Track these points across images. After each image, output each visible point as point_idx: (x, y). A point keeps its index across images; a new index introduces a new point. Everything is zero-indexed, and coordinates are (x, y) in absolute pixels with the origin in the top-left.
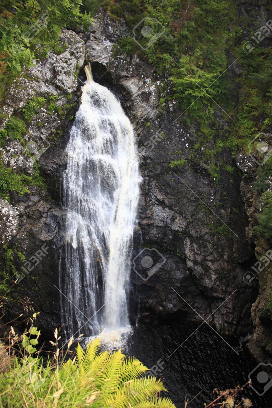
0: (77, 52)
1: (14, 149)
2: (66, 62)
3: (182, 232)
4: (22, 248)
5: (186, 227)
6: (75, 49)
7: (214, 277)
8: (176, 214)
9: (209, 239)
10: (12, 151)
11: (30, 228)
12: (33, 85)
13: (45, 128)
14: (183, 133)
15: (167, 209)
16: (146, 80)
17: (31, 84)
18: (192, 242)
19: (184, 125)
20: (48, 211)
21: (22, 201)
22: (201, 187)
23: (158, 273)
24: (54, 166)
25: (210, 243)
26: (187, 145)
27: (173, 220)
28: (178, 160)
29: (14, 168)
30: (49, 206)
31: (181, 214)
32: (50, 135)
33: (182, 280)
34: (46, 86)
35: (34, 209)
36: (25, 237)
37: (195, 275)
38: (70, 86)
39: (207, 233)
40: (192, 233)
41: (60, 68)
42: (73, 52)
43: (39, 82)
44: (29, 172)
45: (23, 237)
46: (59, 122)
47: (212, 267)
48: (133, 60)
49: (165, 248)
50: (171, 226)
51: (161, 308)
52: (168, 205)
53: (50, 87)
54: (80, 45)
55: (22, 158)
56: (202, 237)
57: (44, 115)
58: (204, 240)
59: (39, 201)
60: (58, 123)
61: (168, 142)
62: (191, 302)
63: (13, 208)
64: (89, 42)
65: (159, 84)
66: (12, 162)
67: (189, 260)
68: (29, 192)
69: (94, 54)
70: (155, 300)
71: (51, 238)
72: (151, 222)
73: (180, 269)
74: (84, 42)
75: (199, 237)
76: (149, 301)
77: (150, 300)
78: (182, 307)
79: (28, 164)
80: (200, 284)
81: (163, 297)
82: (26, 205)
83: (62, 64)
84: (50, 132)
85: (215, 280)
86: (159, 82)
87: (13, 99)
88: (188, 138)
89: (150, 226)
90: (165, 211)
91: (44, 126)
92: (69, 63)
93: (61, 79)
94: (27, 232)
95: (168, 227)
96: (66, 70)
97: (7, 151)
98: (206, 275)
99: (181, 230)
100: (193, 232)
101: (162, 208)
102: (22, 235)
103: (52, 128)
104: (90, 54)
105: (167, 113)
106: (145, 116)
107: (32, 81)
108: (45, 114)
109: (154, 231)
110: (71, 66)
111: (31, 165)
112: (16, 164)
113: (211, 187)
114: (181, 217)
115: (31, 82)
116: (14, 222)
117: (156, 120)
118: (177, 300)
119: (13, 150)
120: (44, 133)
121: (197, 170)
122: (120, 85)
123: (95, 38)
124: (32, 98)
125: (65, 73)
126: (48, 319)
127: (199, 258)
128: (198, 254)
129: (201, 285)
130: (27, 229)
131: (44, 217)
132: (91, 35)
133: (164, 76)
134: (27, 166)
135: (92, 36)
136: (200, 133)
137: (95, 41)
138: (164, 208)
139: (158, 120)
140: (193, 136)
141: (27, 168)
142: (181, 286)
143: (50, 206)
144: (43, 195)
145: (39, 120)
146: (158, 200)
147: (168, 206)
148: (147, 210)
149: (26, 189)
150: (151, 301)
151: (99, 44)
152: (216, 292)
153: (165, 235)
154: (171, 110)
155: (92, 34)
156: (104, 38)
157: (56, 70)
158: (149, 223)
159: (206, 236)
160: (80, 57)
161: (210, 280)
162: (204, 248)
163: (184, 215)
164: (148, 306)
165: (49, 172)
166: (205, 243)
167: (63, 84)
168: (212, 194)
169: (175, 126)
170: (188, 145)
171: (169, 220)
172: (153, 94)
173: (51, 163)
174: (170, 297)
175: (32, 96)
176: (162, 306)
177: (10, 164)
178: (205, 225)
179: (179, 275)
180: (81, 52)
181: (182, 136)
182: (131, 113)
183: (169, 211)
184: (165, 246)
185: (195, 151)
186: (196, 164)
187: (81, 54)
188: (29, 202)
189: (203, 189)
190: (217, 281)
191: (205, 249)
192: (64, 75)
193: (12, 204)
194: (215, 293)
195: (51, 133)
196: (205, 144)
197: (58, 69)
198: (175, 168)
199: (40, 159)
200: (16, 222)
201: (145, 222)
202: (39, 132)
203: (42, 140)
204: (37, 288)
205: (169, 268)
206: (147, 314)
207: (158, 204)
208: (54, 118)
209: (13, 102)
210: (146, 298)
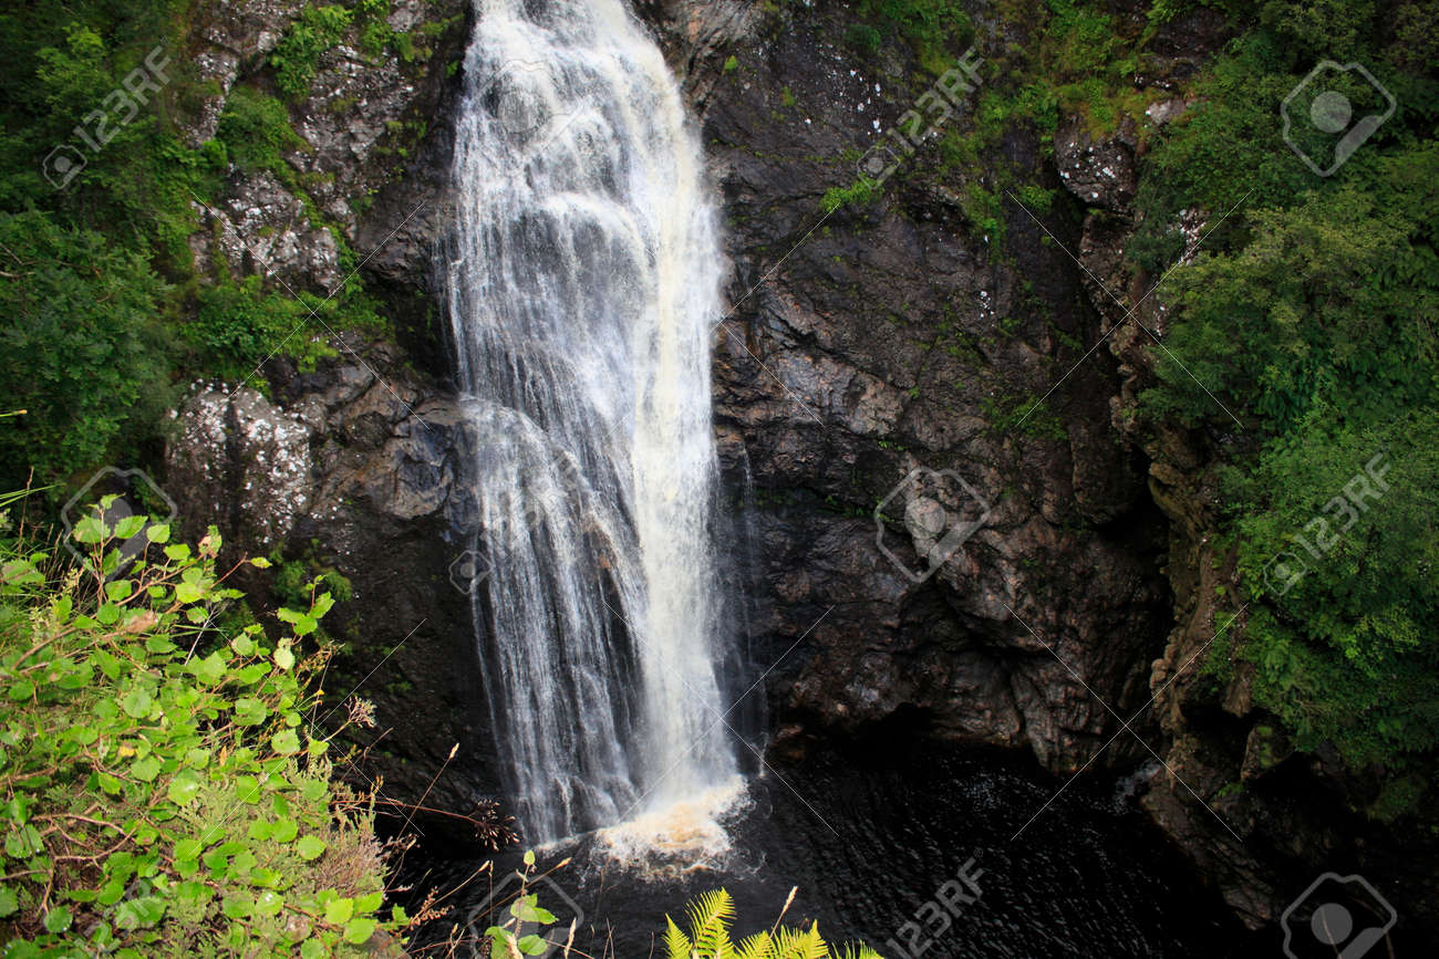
1: (260, 205)
3: (887, 438)
4: (336, 552)
5: (902, 418)
7: (1012, 582)
8: (863, 377)
9: (986, 453)
10: (253, 216)
11: (356, 482)
13: (361, 117)
14: (860, 84)
15: (826, 362)
19: (859, 55)
20: (410, 413)
21: (315, 389)
22: (941, 272)
23: (820, 589)
24: (412, 251)
25: (989, 465)
26: (876, 124)
27: (853, 396)
29: (270, 273)
30: (410, 397)
31: (877, 372)
32: (384, 139)
33: (902, 603)
35: (358, 412)
36: (342, 514)
39: (975, 432)
40: (923, 438)
44: (326, 282)
45: (334, 513)
46: (410, 89)
47: (1006, 549)
49: (834, 498)
50: (847, 418)
51: (840, 707)
52: (829, 345)
55: (293, 234)
56: (958, 446)
57: (350, 70)
58: (966, 457)
59: (374, 383)
60: (406, 95)
61: (809, 121)
62: (941, 674)
63: (286, 418)
66: (261, 254)
68: (333, 353)
70: (818, 683)
71: (430, 508)
72: (775, 413)
73: (894, 567)
75: (951, 450)
76: (798, 688)
77: (798, 684)
78: (912, 696)
79: (317, 254)
80: (967, 610)
81: (843, 667)
82: (331, 402)
84: (379, 131)
85: (1017, 591)
87: (231, 22)
88: (880, 100)
90: (821, 370)
91: (356, 112)
94: (345, 495)
95: (839, 424)
97: (237, 217)
98: (986, 577)
99: (883, 430)
100: (925, 434)
101: (810, 360)
102: (330, 506)
103: (385, 115)
105: (795, 16)
106: (718, 35)
108: (354, 66)
109: (788, 445)
111: (328, 257)
112: (276, 260)
113: (978, 268)
114: (881, 385)
116: (297, 466)
117: (756, 45)
118: (892, 675)
119: (257, 211)
120: (361, 137)
121: (920, 210)
124: (299, 14)
126: (457, 784)
129: (970, 615)
130: (345, 483)
131: (399, 437)
134: (316, 262)
136: (919, 78)
138: (816, 360)
139: (764, 46)
140: (895, 90)
141: (315, 268)
142: (902, 625)
143: (415, 395)
144: (386, 358)
145: (338, 92)
146: (794, 333)
147: (830, 352)
148: (759, 371)
149: (321, 346)
150: (802, 686)
152: (1024, 633)
153: (831, 452)
158: (768, 416)
159: (975, 443)
161: (1002, 594)
162: (970, 485)
163: (889, 378)
164: (793, 703)
165: (397, 275)
166: (973, 467)
168: (984, 294)
169: (827, 61)
170: (881, 126)
171: (838, 401)
173: (400, 240)
174: (867, 665)
176: (844, 698)
177: (254, 261)
178: (968, 403)
179: (891, 589)
181: (856, 93)
182: (664, 31)
183: (835, 369)
184: (832, 491)
186: (917, 190)
188: (338, 391)
189: (949, 279)
190: (1025, 595)
193: (278, 402)
194: (1022, 636)
195: (384, 135)
198: (844, 213)
199: (357, 233)
200: (302, 463)
201: (755, 414)
202: (340, 135)
203: (357, 161)
204: (405, 686)
205: (854, 568)
206: (793, 732)
207: (794, 348)
208: (391, 79)
209: (231, 33)
210: (784, 677)
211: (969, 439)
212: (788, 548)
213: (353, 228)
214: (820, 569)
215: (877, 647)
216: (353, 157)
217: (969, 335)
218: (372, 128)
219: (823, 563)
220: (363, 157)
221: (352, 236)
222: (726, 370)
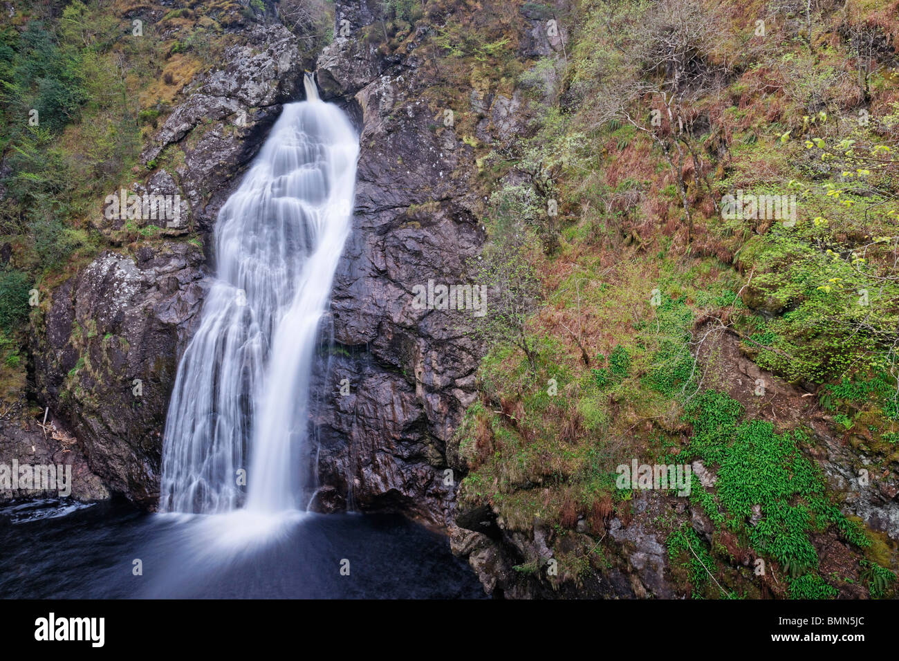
0: (278, 50)
2: (259, 65)
3: (410, 328)
8: (407, 296)
9: (469, 346)
12: (207, 100)
14: (434, 154)
15: (390, 286)
17: (204, 98)
18: (429, 348)
19: (433, 140)
25: (469, 353)
26: (441, 173)
27: (399, 305)
28: (423, 203)
33: (405, 425)
37: (426, 415)
40: (432, 332)
42: (272, 51)
43: (216, 97)
47: (465, 402)
50: (392, 314)
51: (357, 481)
52: (394, 278)
56: (452, 339)
58: (456, 346)
61: (408, 172)
65: (398, 80)
67: (420, 382)
70: (347, 462)
72: (354, 306)
73: (405, 404)
75: (447, 341)
86: (400, 76)
88: (442, 161)
89: (351, 312)
90: (386, 289)
95: (388, 317)
98: (450, 416)
99: (410, 323)
100: (433, 329)
101: (382, 284)
105: (406, 123)
117: (386, 136)
121: (457, 216)
127: (439, 381)
128: (437, 373)
138: (385, 284)
140: (449, 156)
146: (377, 269)
147: (393, 281)
153: (381, 332)
154: (411, 116)
158: (349, 306)
162: (453, 362)
164: (331, 471)
166: (458, 352)
169: (420, 144)
170: (443, 174)
171: (390, 305)
179: (401, 415)
181: (433, 159)
183: (393, 289)
185: (454, 183)
186: (455, 205)
189: (466, 251)
191: (456, 364)
198: (418, 216)
201: (343, 304)
205: (382, 399)
206: (328, 489)
207: (376, 277)
211: (460, 337)
214: (362, 395)
219: (365, 393)
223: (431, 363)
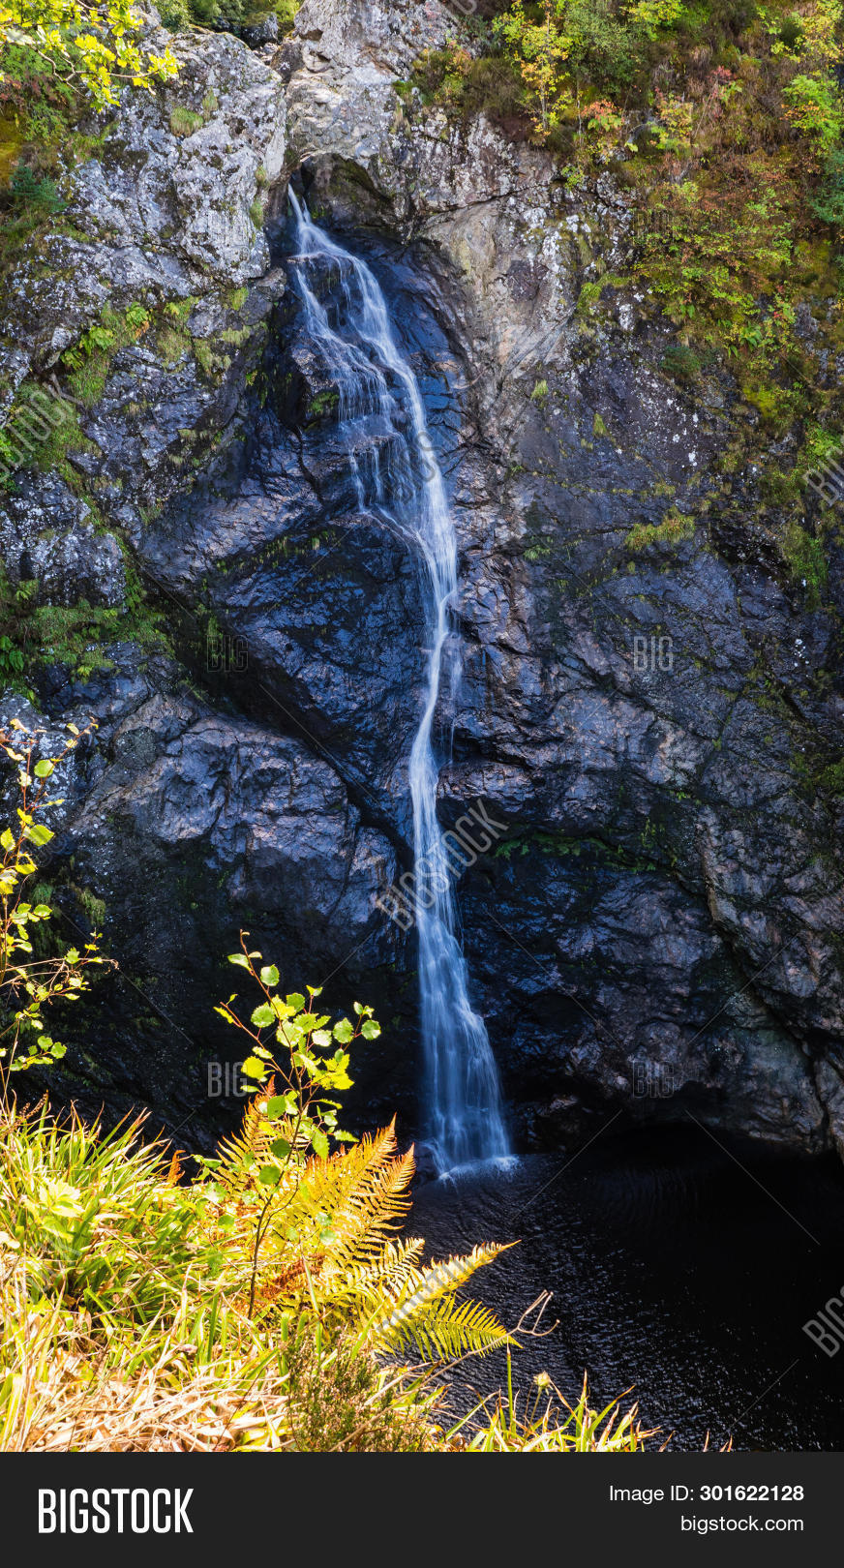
0: (257, 122)
1: (42, 505)
2: (216, 162)
3: (686, 790)
4: (93, 872)
5: (702, 768)
6: (249, 109)
7: (819, 955)
8: (662, 723)
9: (793, 812)
10: (35, 517)
11: (122, 799)
12: (98, 258)
13: (155, 423)
14: (676, 414)
15: (624, 706)
16: (526, 216)
17: (89, 254)
18: (725, 825)
19: (678, 383)
20: (184, 731)
21: (87, 700)
22: (753, 616)
23: (603, 948)
24: (198, 564)
25: (797, 826)
26: (692, 456)
27: (650, 744)
28: (660, 521)
29: (47, 576)
30: (185, 715)
31: (678, 720)
32: (176, 447)
33: (694, 971)
34: (149, 260)
35: (129, 726)
36: (104, 832)
37: (745, 952)
38: (236, 258)
39: (782, 789)
40: (724, 792)
41: (193, 190)
42: (241, 122)
43: (116, 247)
44: (106, 589)
45: (96, 831)
46: (206, 396)
47: (810, 918)
48: (470, 139)
49: (625, 851)
50: (643, 766)
51: (621, 1081)
52: (628, 688)
53: (163, 261)
54: (265, 91)
55: (75, 538)
56: (763, 802)
57: (146, 373)
58: (771, 816)
59: (146, 699)
60: (202, 402)
61: (620, 451)
62: (734, 1053)
63: (54, 728)
64: (301, 78)
65: (574, 228)
66: (41, 554)
67: (722, 894)
68: (108, 664)
69: (322, 124)
70: (597, 1051)
71: (198, 831)
72: (568, 755)
73: (687, 930)
74: (279, 78)
75: (755, 808)
76: (575, 1054)
77: (575, 1050)
78: (701, 1074)
79: (98, 561)
80: (766, 983)
81: (625, 1035)
82: (102, 713)
83: (199, 171)
84: (172, 438)
85: (823, 966)
86: (575, 217)
87: (26, 316)
88: (697, 432)
89: (564, 770)
90: (618, 714)
91: (149, 417)
92: (227, 165)
93: (202, 230)
94: (107, 811)
95: (637, 772)
96: (217, 194)
97: (18, 516)
98: (788, 948)
99: (681, 779)
100: (727, 787)
101: (605, 701)
102: (91, 823)
103: (178, 421)
104: (307, 124)
105: (611, 339)
106: (529, 357)
107: (92, 243)
108: (150, 369)
109: (580, 789)
110: (234, 176)
111: (109, 564)
112: (55, 564)
113: (794, 614)
114: (681, 733)
115: (90, 249)
116: (60, 778)
117: (567, 368)
118: (679, 1049)
119: (39, 512)
120: (153, 442)
121: (734, 550)
122: (426, 242)
123: (323, 58)
124: (96, 311)
125: (216, 205)
126: (200, 1134)
127: (756, 886)
128: (751, 871)
129: (769, 988)
130: (110, 800)
131: (170, 756)
132: (305, 51)
133: (596, 193)
134: (98, 568)
135: (312, 53)
136: (740, 409)
137: (323, 70)
138: (613, 702)
139: (577, 371)
140: (713, 421)
141: (96, 575)
142: (692, 995)
143: (190, 714)
144: (163, 673)
145: (132, 394)
146: (592, 674)
147: (627, 695)
148: (552, 710)
149: (96, 658)
150: (579, 1053)
151: (339, 82)
152: (829, 1015)
153: (626, 802)
154: (626, 327)
155: (310, 44)
156: (355, 57)
157: (181, 197)
158: (559, 758)
159: (782, 801)
160: (267, 140)
161: (805, 968)
162: (774, 846)
163: (691, 725)
164: (569, 1071)
165: (181, 587)
166: (778, 827)
167: (210, 248)
168: (799, 642)
169: (643, 388)
170: (697, 459)
171: (634, 747)
172: (556, 268)
173: (186, 552)
174: (652, 1035)
175: (95, 303)
176: (625, 1071)
177: (32, 563)
178: (776, 758)
179: (679, 951)
180: (270, 120)
181: (673, 423)
182: (474, 350)
183: (632, 713)
184: (623, 843)
185: (726, 481)
186: (732, 529)
187: (271, 126)
188: (111, 703)
189: (761, 624)
190: (831, 972)
191: (778, 851)
192: (211, 213)
193: (45, 712)
194: (827, 1017)
195: (177, 442)
196: (763, 451)
197: (187, 192)
198: (652, 550)
199: (142, 541)
200: (64, 776)
201: (544, 756)
202: (132, 440)
203: (148, 467)
204: (153, 1021)
205: (644, 928)
206: (567, 1103)
207: (591, 689)
208: (187, 384)
209: (26, 327)
210: (560, 1041)
211: (775, 797)
212: (572, 900)
213: (139, 536)
214: (605, 925)
215: (665, 1017)
216: (142, 462)
217: (781, 685)
218: (165, 433)
219: (609, 920)
220: (153, 463)
221: (136, 544)
222: (516, 708)
223: (737, 853)
